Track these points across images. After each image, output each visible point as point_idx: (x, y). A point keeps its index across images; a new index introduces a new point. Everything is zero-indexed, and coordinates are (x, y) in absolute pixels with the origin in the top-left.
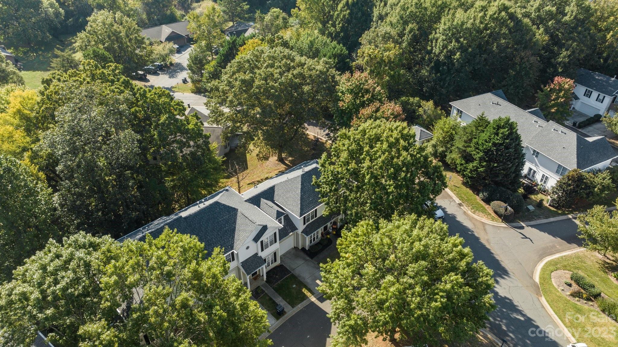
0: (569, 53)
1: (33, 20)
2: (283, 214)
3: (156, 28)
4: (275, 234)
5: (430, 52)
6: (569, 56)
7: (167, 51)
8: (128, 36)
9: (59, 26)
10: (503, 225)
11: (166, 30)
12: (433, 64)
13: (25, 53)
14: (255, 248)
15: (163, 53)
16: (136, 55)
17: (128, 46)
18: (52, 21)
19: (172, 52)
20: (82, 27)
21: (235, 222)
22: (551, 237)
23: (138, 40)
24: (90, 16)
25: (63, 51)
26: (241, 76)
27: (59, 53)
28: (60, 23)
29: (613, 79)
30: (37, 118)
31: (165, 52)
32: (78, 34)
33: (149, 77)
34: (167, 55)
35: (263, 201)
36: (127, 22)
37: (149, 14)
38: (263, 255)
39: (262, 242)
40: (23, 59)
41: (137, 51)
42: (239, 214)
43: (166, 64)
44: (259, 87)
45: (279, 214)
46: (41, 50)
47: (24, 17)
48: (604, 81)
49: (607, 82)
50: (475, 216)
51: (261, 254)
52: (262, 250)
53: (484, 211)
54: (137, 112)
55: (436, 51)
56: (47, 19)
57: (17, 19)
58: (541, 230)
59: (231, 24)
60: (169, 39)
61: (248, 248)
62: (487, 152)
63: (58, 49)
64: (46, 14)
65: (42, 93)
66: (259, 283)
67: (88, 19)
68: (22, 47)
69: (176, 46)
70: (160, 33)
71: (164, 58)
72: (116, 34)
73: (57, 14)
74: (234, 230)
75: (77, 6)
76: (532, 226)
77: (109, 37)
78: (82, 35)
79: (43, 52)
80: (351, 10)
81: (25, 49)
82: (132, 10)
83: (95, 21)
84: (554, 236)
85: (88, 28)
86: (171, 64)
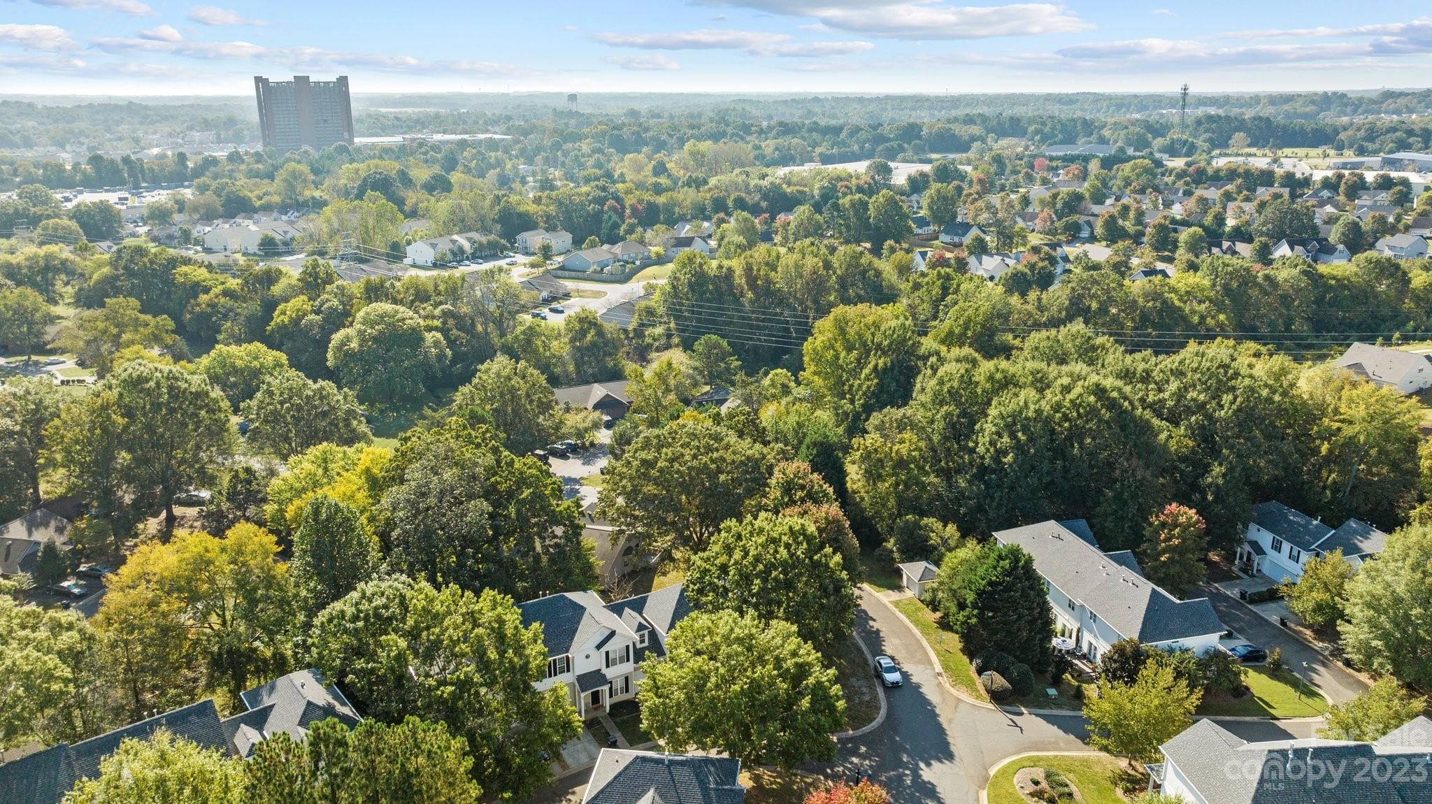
0: (1223, 469)
1: (406, 364)
2: (646, 628)
3: (584, 388)
4: (628, 647)
5: (973, 451)
6: (1224, 475)
7: (588, 424)
8: (528, 395)
9: (439, 374)
10: (991, 706)
11: (598, 391)
12: (975, 470)
13: (382, 411)
14: (596, 662)
15: (581, 426)
16: (538, 424)
17: (526, 411)
18: (431, 367)
19: (596, 426)
20: (466, 378)
21: (578, 623)
22: (1061, 733)
23: (542, 403)
24: (482, 363)
25: (435, 411)
26: (643, 455)
27: (428, 412)
28: (443, 370)
29: (1315, 522)
30: (384, 478)
31: (586, 425)
32: (460, 388)
33: (552, 460)
34: (586, 430)
35: (627, 610)
36: (532, 375)
37: (578, 366)
38: (610, 673)
39: (607, 653)
40: (377, 420)
41: (541, 419)
42: (586, 614)
43: (583, 444)
44: (661, 471)
45: (641, 627)
46: (405, 409)
47: (395, 360)
48: (1301, 525)
49: (1305, 527)
50: (953, 690)
51: (604, 671)
52: (608, 666)
53: (970, 685)
54: (498, 483)
55: (981, 449)
56: (425, 365)
57: (386, 361)
58: (1048, 722)
59: (707, 388)
60: (601, 405)
61: (587, 657)
62: (980, 593)
63: (429, 407)
64: (426, 356)
65: (397, 450)
66: (599, 714)
67: (479, 367)
68: (381, 403)
69: (606, 418)
70: (587, 396)
71: (580, 434)
72: (513, 391)
73: (441, 357)
74: (574, 632)
75: (473, 347)
76: (1037, 715)
77: (502, 395)
78: (466, 389)
79: (408, 411)
80: (881, 380)
81: (383, 406)
82: (554, 356)
83: (487, 371)
84: (1065, 732)
85: (475, 381)
86: (592, 444)
